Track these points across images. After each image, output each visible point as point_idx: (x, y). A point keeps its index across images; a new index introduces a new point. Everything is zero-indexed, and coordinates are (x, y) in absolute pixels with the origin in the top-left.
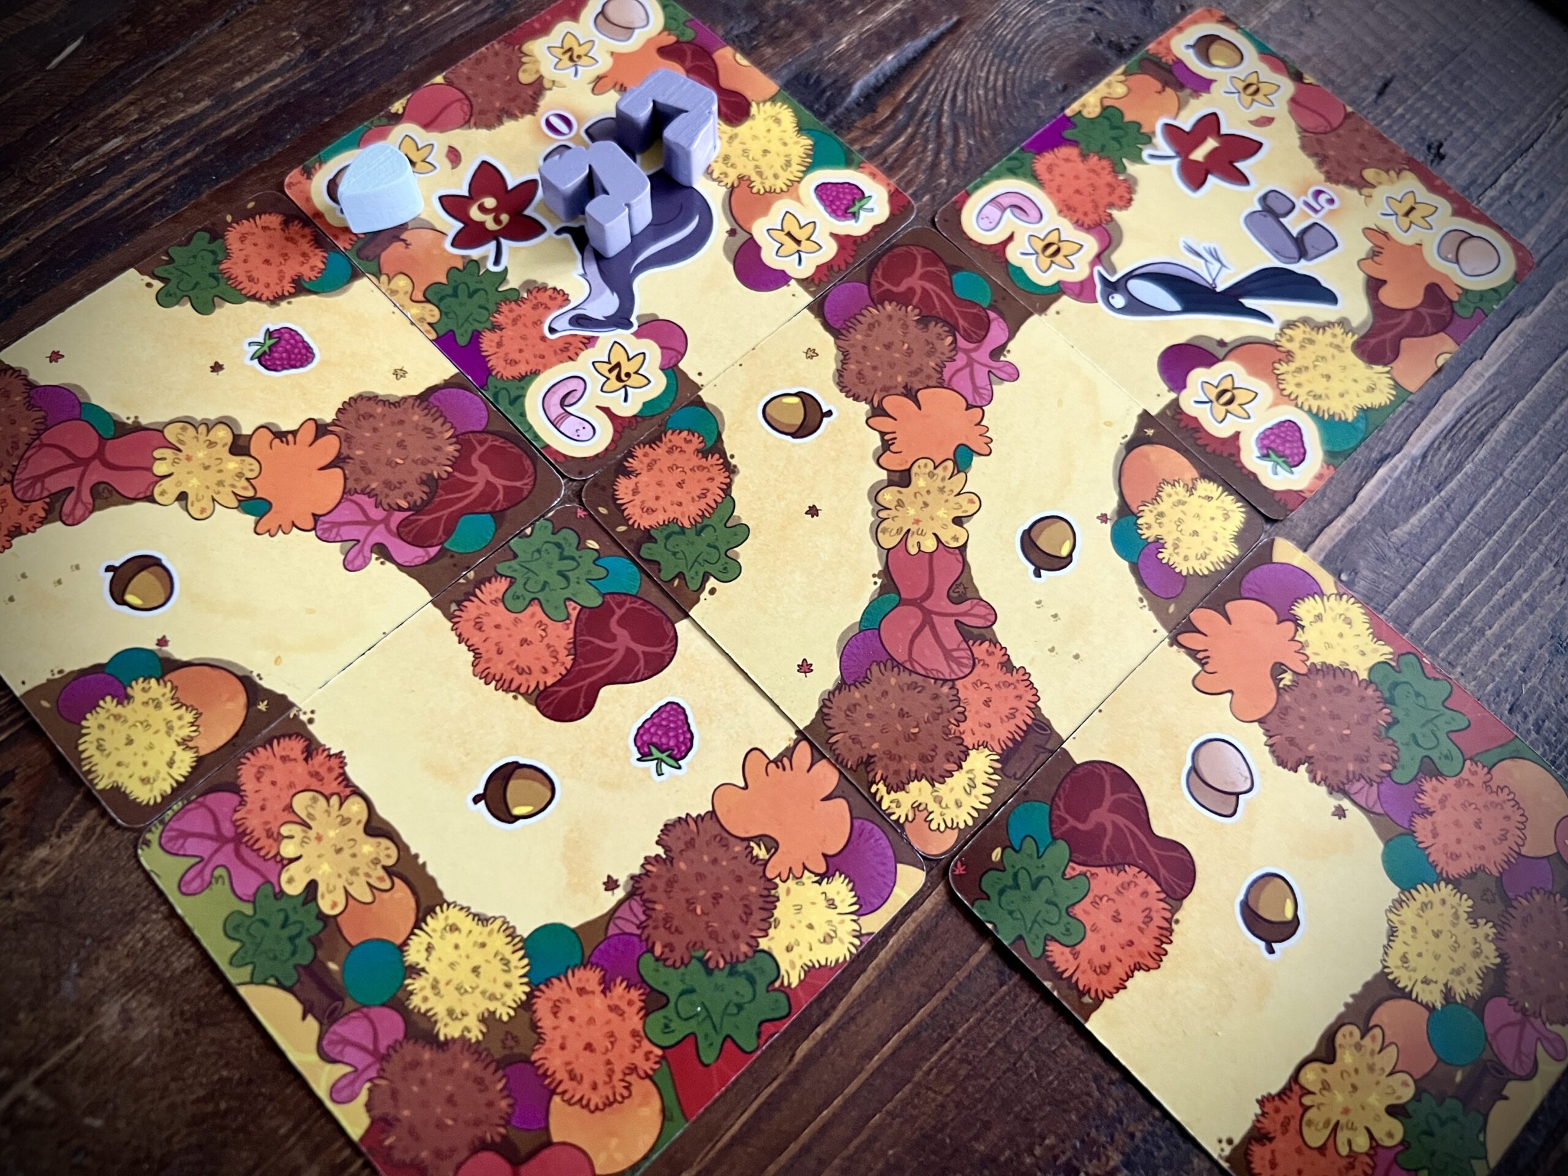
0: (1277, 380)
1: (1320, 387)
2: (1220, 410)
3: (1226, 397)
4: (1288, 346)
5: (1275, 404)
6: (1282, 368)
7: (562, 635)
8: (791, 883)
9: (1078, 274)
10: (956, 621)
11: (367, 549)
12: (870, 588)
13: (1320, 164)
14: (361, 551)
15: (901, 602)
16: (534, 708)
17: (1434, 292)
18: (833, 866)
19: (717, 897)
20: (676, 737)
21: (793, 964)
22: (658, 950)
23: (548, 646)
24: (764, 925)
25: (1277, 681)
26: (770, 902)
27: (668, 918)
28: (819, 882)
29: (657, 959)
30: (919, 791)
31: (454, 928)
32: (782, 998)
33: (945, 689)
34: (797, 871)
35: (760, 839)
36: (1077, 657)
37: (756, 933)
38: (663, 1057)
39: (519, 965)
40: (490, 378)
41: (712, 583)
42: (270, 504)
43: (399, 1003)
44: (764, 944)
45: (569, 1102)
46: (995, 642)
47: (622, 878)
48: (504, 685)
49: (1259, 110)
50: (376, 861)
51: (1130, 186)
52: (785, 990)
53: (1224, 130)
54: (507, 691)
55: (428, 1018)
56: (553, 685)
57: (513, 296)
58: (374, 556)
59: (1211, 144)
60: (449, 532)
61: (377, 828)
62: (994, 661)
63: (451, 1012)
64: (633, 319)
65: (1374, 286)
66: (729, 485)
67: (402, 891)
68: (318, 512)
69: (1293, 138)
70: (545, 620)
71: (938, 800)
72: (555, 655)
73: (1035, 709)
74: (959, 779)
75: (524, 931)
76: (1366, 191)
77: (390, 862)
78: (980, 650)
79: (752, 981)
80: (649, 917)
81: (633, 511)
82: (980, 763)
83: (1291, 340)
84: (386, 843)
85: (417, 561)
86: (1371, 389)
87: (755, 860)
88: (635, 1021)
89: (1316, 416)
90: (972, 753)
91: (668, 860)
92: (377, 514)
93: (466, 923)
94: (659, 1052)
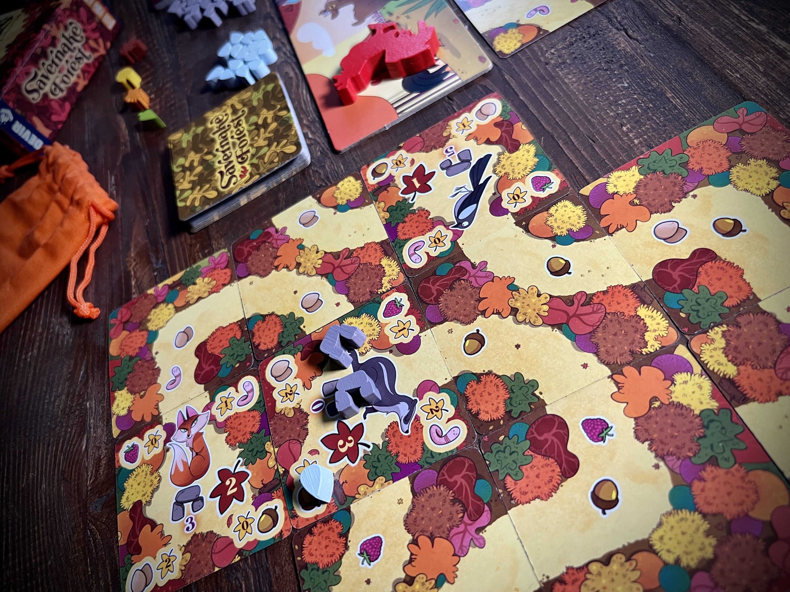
0: (515, 180)
1: (522, 167)
2: (521, 200)
3: (516, 197)
4: (503, 173)
5: (524, 183)
6: (511, 177)
7: (539, 460)
8: (673, 395)
9: (450, 234)
10: (581, 306)
11: (476, 536)
12: (558, 333)
13: (436, 148)
14: (476, 539)
15: (567, 323)
16: (569, 479)
17: (497, 125)
18: (670, 378)
19: (672, 425)
20: (598, 425)
21: (708, 403)
22: (691, 454)
23: (542, 467)
24: (689, 410)
25: (637, 205)
26: (679, 406)
27: (677, 447)
28: (675, 385)
29: (695, 456)
30: (649, 336)
31: (661, 538)
32: (722, 411)
33: (609, 317)
34: (668, 392)
35: (651, 403)
36: (608, 268)
37: (692, 414)
38: (740, 464)
39: (684, 514)
40: (419, 463)
41: (537, 393)
42: (442, 574)
43: (692, 572)
44: (697, 412)
45: (753, 509)
46: (594, 295)
47: (655, 461)
48: (555, 489)
49: (408, 163)
50: (622, 565)
51: (421, 210)
52: (719, 409)
53: (411, 175)
54: (558, 489)
55: (702, 560)
56: (561, 469)
57: (386, 444)
58: (481, 534)
59: (415, 180)
60: (480, 499)
61: (606, 560)
62: (602, 297)
63: (701, 549)
64: (414, 398)
65: (488, 142)
66: (496, 375)
67: (640, 557)
68: (453, 553)
69: (423, 154)
70: (530, 465)
71: (655, 331)
72: (547, 465)
73: (626, 287)
74: (648, 321)
75: (669, 508)
76: (451, 137)
77: (624, 559)
78: (596, 300)
79: (712, 421)
80: (675, 454)
81: (495, 416)
82: (643, 311)
83: (500, 172)
84: (614, 558)
85: (489, 516)
86: (528, 151)
87: (660, 407)
88: (721, 472)
89: (533, 171)
90: (638, 313)
91: (652, 440)
92: (462, 528)
93: (660, 532)
94: (737, 466)
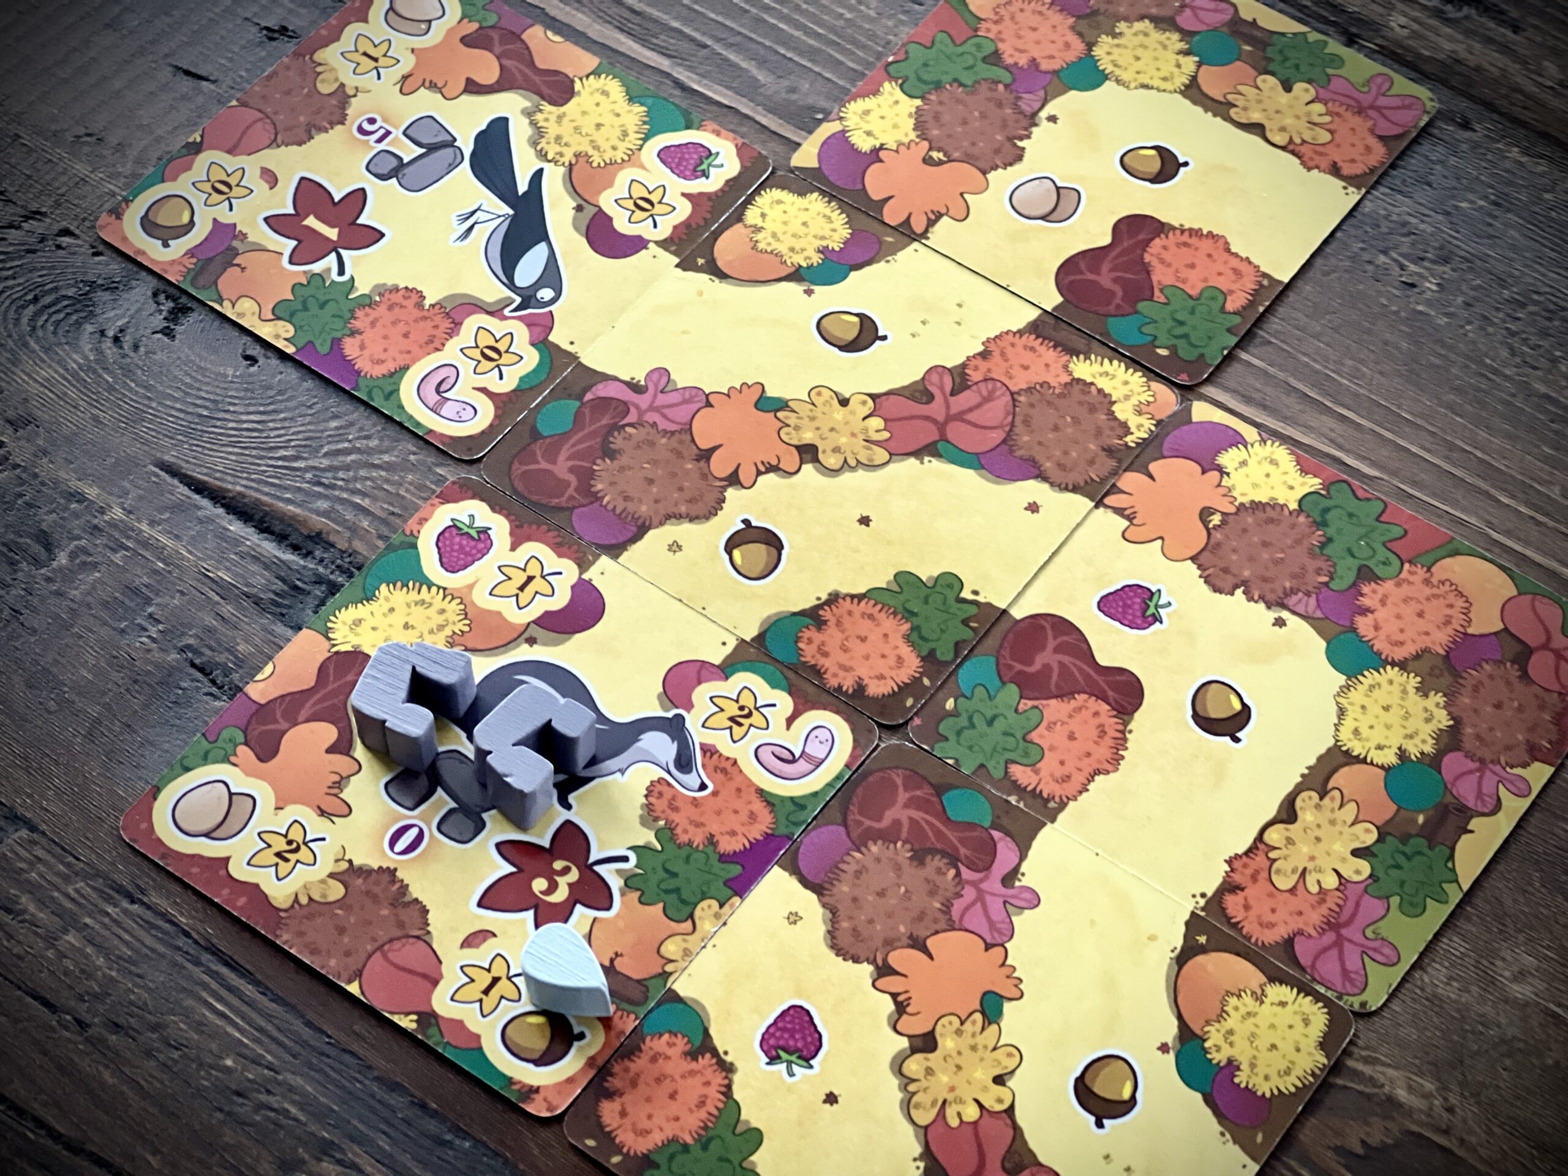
0: (613, 164)
1: (612, 132)
3: (643, 204)
4: (569, 156)
5: (642, 166)
6: (597, 160)
7: (1055, 707)
8: (1235, 493)
9: (517, 328)
10: (952, 394)
11: (1010, 892)
12: (934, 465)
13: (321, 129)
14: (1013, 897)
15: (944, 438)
16: (1137, 714)
17: (472, 42)
18: (1209, 465)
19: (1265, 544)
20: (1130, 598)
21: (1303, 484)
22: (1325, 579)
23: (1070, 716)
24: (1278, 508)
26: (1256, 506)
27: (1294, 576)
28: (1228, 474)
29: (1332, 578)
30: (1123, 411)
31: (1356, 732)
32: (1333, 489)
33: (1022, 399)
34: (1222, 491)
35: (1204, 521)
36: (960, 305)
37: (1286, 512)
38: (1410, 562)
39: (1370, 677)
40: (777, 833)
41: (966, 594)
42: (985, 994)
43: (1433, 761)
44: (1293, 506)
45: (1470, 621)
46: (964, 366)
47: (1272, 615)
48: (1121, 742)
49: (254, 182)
50: (1318, 807)
51: (388, 290)
52: (1327, 486)
53: (289, 211)
54: (1125, 740)
55: (1439, 736)
56: (1109, 704)
57: (667, 834)
58: (1017, 884)
59: (312, 223)
60: (972, 826)
61: (1288, 813)
62: (983, 365)
63: (1428, 720)
64: (670, 715)
65: (476, 88)
66: (852, 596)
67: (1338, 779)
68: (983, 946)
70: (1043, 725)
71: (1127, 398)
72: (1078, 710)
73: (1020, 333)
74: (1102, 383)
75: (1341, 679)
76: (350, 91)
77: (1315, 795)
78: (975, 376)
79: (1327, 510)
80: (1299, 590)
81: (904, 676)
82: (1084, 369)
83: (560, 155)
84: (1299, 803)
85: (1012, 845)
86: (606, 94)
87: (1224, 522)
88: (1389, 585)
89: (648, 136)
90: (1076, 375)
91: (1245, 584)
92: (969, 893)
93: (1348, 724)
94: (1407, 566)
